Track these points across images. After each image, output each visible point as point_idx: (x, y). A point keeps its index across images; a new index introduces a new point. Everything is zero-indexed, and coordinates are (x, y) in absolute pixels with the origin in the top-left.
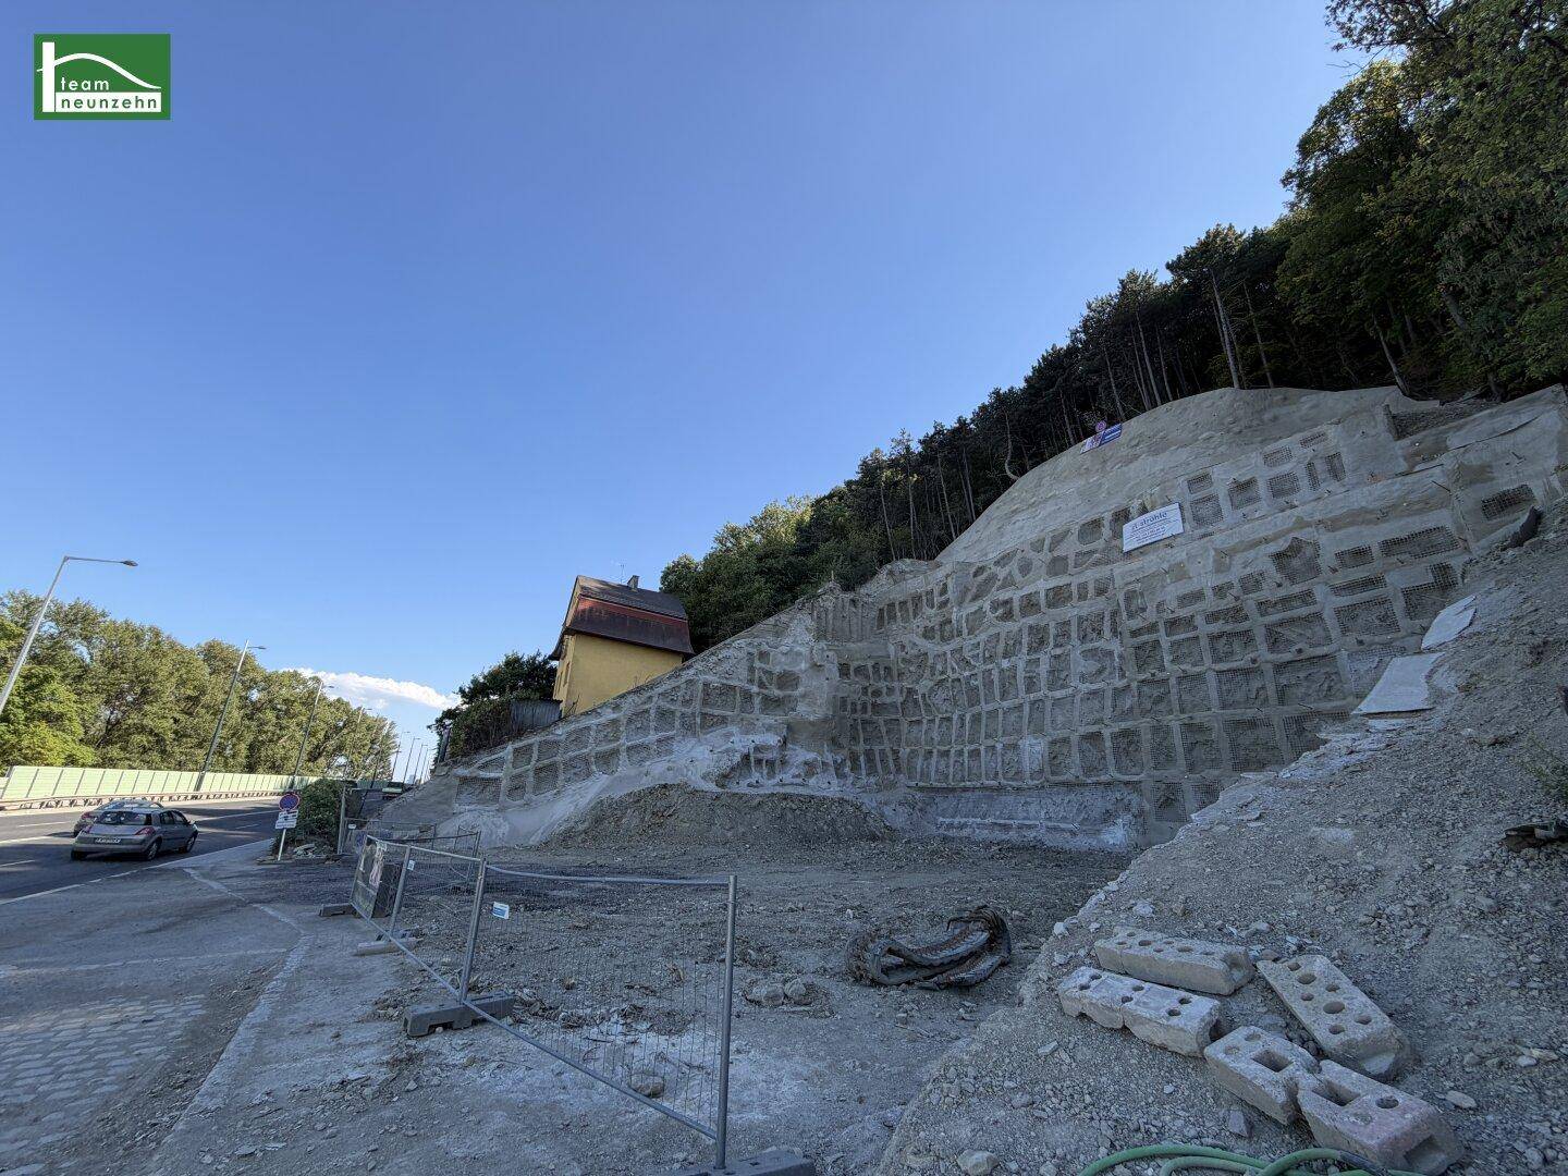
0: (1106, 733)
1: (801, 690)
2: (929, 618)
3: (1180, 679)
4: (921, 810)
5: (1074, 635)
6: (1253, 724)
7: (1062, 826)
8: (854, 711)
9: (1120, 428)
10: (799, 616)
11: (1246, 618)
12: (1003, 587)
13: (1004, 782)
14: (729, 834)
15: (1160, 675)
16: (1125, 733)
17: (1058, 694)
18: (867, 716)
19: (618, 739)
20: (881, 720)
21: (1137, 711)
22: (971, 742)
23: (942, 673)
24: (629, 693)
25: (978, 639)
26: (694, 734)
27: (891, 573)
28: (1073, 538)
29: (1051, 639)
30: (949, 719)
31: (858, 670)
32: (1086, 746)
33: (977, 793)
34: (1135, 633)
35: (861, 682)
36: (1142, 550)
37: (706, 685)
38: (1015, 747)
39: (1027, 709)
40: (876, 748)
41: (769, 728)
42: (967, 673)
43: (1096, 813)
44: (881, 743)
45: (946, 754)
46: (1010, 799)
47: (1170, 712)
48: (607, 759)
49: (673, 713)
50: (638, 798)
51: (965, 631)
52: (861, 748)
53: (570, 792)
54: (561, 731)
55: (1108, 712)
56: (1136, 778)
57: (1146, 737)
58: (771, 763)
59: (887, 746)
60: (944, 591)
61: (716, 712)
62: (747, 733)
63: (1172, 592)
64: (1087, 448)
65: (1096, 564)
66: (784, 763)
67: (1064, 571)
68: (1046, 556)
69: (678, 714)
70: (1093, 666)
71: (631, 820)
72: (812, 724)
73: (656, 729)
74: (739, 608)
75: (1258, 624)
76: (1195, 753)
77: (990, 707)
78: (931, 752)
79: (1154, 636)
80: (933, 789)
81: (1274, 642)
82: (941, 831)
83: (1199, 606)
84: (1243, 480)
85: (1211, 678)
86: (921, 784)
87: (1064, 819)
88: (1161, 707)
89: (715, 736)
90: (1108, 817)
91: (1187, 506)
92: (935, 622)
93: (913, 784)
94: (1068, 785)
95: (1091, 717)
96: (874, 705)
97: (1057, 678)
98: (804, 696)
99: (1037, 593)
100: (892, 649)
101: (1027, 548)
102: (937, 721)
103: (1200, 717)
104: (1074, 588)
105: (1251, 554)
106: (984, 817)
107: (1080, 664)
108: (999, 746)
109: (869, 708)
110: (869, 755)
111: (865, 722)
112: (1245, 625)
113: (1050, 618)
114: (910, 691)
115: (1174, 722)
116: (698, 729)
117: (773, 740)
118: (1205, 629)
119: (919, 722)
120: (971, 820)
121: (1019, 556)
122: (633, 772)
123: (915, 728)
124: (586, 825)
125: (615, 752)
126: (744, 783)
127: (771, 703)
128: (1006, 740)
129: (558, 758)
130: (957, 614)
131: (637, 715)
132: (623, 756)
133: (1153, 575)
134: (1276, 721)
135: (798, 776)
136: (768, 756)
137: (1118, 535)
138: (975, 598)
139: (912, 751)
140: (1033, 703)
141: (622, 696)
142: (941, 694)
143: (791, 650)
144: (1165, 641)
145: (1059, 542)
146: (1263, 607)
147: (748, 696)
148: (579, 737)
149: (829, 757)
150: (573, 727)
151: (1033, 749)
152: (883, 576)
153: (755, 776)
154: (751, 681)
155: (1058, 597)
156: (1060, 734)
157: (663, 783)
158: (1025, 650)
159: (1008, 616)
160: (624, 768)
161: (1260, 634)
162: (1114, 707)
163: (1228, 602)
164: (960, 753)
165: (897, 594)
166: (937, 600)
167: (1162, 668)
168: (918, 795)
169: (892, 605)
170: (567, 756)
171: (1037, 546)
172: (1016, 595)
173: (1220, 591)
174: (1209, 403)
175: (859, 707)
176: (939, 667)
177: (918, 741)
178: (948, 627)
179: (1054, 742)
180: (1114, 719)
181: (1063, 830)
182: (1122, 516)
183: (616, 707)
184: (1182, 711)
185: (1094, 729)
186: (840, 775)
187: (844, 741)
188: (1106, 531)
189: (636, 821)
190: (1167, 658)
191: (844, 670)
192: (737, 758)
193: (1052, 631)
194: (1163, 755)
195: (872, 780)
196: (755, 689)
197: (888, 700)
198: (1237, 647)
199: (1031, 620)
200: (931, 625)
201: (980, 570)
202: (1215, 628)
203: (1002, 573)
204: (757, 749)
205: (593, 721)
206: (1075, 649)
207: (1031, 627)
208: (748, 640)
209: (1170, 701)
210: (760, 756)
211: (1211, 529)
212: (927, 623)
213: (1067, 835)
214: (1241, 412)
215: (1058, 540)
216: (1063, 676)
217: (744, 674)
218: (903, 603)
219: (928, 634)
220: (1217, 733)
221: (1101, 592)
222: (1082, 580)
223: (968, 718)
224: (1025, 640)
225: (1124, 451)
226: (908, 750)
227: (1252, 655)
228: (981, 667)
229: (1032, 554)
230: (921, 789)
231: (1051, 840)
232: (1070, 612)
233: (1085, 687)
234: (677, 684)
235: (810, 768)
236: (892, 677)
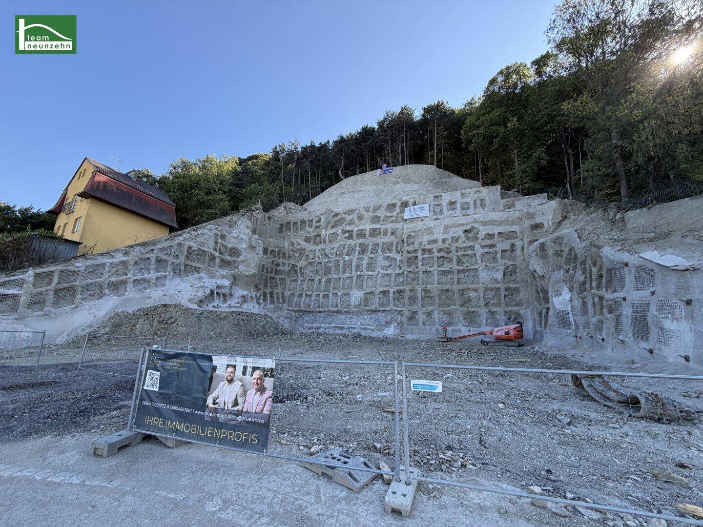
0: (391, 291)
1: (242, 258)
2: (309, 233)
3: (424, 272)
4: (295, 321)
5: (380, 249)
6: (447, 291)
7: (368, 327)
8: (267, 272)
9: (392, 169)
10: (242, 219)
11: (451, 252)
12: (349, 224)
13: (340, 309)
14: (212, 333)
15: (416, 270)
16: (399, 291)
17: (371, 273)
18: (272, 275)
19: (126, 274)
20: (278, 278)
21: (405, 283)
22: (324, 291)
23: (312, 259)
24: (137, 245)
25: (334, 245)
26: (179, 276)
27: (285, 207)
28: (383, 209)
29: (369, 250)
30: (313, 280)
31: (272, 252)
32: (381, 295)
33: (325, 313)
34: (408, 252)
35: (270, 258)
36: (412, 220)
37: (189, 248)
38: (348, 294)
39: (355, 279)
40: (275, 291)
41: (224, 277)
42: (326, 260)
43: (383, 322)
44: (277, 289)
45: (310, 296)
46: (343, 316)
47: (418, 284)
48: (117, 287)
49: (166, 262)
50: (146, 313)
51: (327, 241)
52: (268, 290)
53: (87, 307)
54: (80, 264)
55: (392, 283)
56: (401, 309)
57: (408, 294)
58: (225, 296)
59: (280, 290)
60: (319, 220)
61: (194, 264)
62: (212, 278)
63: (426, 238)
64: (378, 173)
65: (392, 222)
66: (231, 295)
67: (379, 222)
68: (371, 214)
69: (170, 263)
70: (387, 263)
71: (142, 325)
72: (247, 276)
73: (155, 270)
74: (210, 207)
75: (455, 255)
76: (425, 300)
77: (337, 276)
78: (301, 295)
79: (416, 255)
80: (301, 311)
81: (459, 261)
82: (306, 330)
83: (435, 245)
84: (453, 201)
85: (436, 273)
86: (295, 309)
87: (368, 325)
88: (414, 282)
89: (193, 278)
90: (387, 324)
91: (432, 206)
92: (312, 235)
93: (291, 308)
94: (372, 311)
95: (385, 284)
96: (276, 270)
97: (370, 267)
98: (243, 262)
99: (365, 229)
100: (286, 244)
101: (362, 209)
102: (306, 281)
103: (429, 287)
104: (382, 231)
105: (457, 229)
106: (330, 323)
107: (381, 262)
108: (340, 294)
109: (274, 271)
110: (271, 293)
111: (271, 278)
112: (450, 255)
113: (370, 241)
114: (293, 266)
115: (419, 289)
116: (182, 273)
117: (227, 283)
118: (437, 254)
119: (296, 280)
120: (323, 325)
121: (357, 212)
122: (139, 295)
123: (294, 283)
124: (108, 329)
125: (124, 282)
126: (211, 305)
127: (225, 263)
128: (343, 291)
129: (77, 283)
130: (324, 233)
131: (142, 260)
132: (130, 285)
133: (419, 231)
134: (456, 290)
135: (238, 303)
136: (224, 291)
137: (402, 212)
138: (333, 227)
139: (292, 294)
140: (358, 276)
141: (131, 247)
142: (310, 268)
143: (238, 236)
144: (420, 257)
145: (377, 210)
146: (457, 248)
147: (213, 258)
148: (96, 270)
149: (254, 294)
150: (90, 262)
151: (356, 296)
152: (281, 208)
153: (217, 302)
154: (215, 250)
155: (374, 233)
156: (369, 290)
157: (164, 303)
158: (357, 253)
159: (350, 237)
160: (130, 292)
161: (455, 258)
162: (395, 281)
163: (446, 245)
164: (318, 296)
165: (292, 218)
166: (314, 224)
167: (417, 267)
168: (294, 314)
169: (288, 223)
170: (84, 282)
171: (367, 209)
172: (355, 229)
173: (444, 241)
174: (426, 169)
175: (269, 271)
176: (311, 256)
177: (295, 289)
178: (318, 238)
179: (367, 293)
180: (395, 285)
181: (369, 329)
182: (405, 204)
183: (126, 253)
184: (423, 284)
185: (386, 289)
186: (259, 304)
187: (261, 287)
188: (398, 209)
189: (147, 327)
190: (420, 264)
191: (265, 251)
192: (208, 292)
193: (370, 247)
194: (413, 300)
195: (272, 306)
196: (217, 254)
197: (282, 268)
198: (445, 262)
199: (361, 241)
200: (309, 236)
201: (336, 215)
202: (440, 254)
203: (348, 218)
204: (218, 287)
205: (108, 260)
206: (380, 256)
207: (361, 244)
208: (216, 227)
209: (418, 280)
210: (219, 291)
211: (439, 217)
212: (308, 235)
213: (370, 331)
214: (436, 176)
215: (376, 209)
216: (373, 266)
217: (212, 245)
218: (295, 223)
219: (307, 240)
220: (435, 293)
221: (393, 233)
222: (386, 227)
223: (323, 280)
224: (358, 249)
225: (393, 179)
226: (289, 293)
227: (451, 266)
228: (334, 258)
229: (363, 212)
230: (295, 311)
231: (364, 333)
232: (379, 240)
233: (383, 272)
234: (172, 244)
235: (244, 299)
236: (285, 257)
